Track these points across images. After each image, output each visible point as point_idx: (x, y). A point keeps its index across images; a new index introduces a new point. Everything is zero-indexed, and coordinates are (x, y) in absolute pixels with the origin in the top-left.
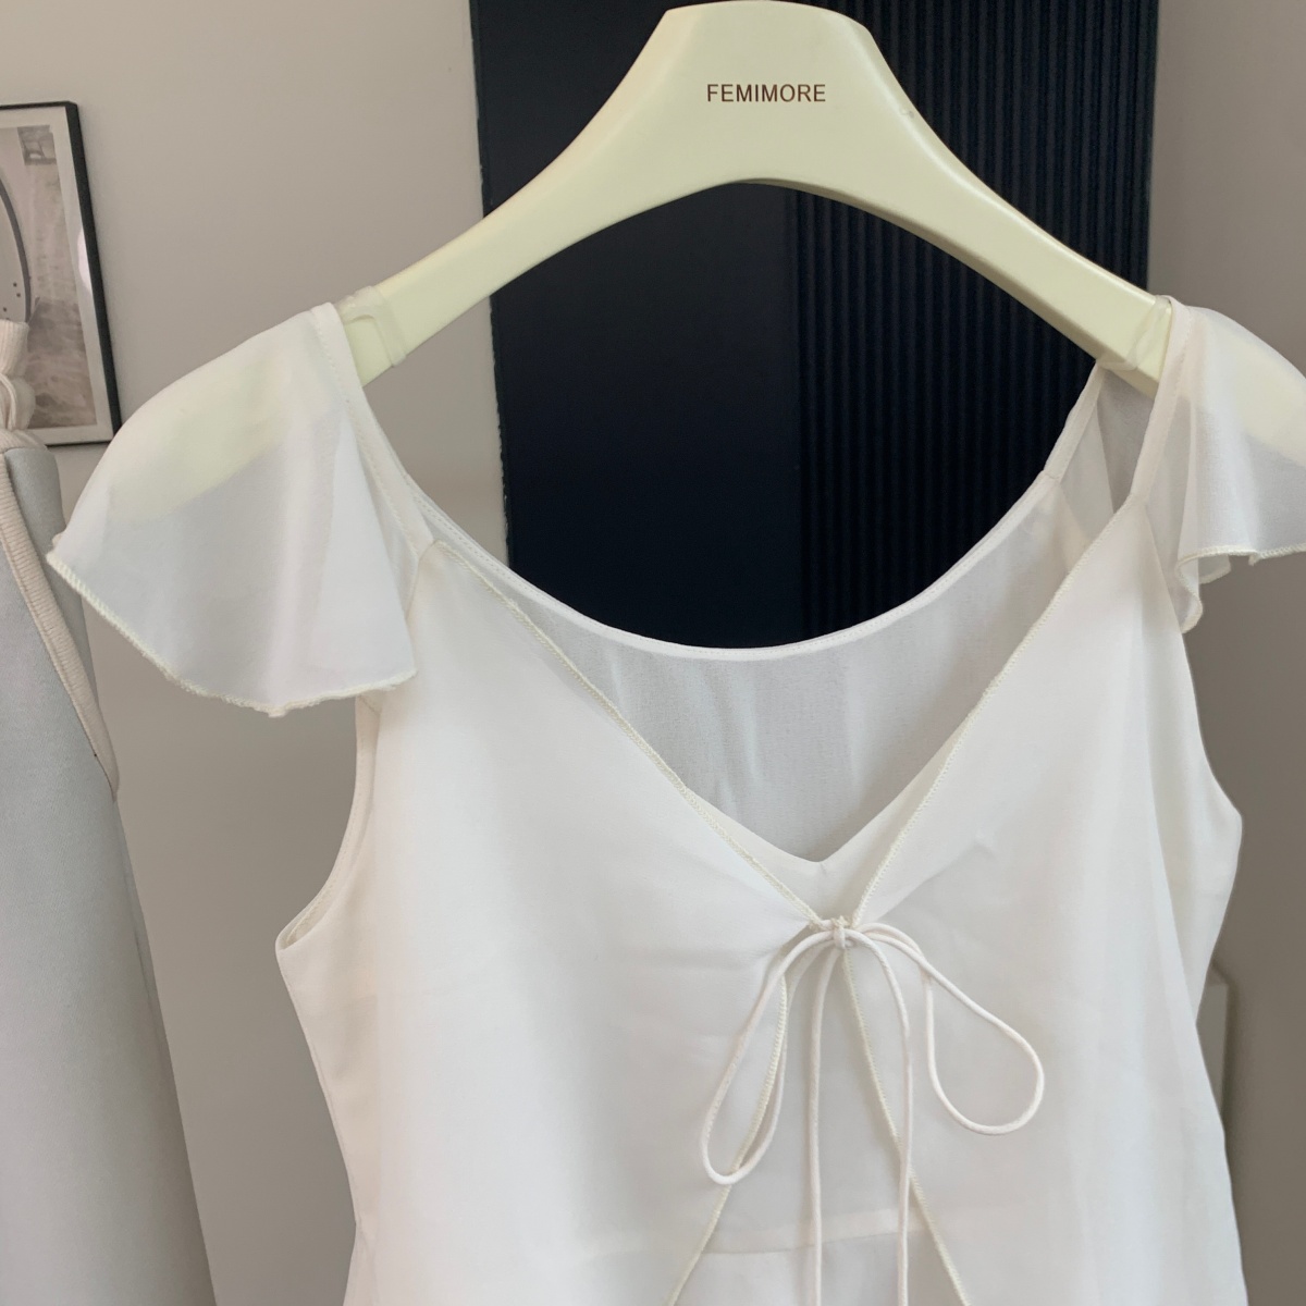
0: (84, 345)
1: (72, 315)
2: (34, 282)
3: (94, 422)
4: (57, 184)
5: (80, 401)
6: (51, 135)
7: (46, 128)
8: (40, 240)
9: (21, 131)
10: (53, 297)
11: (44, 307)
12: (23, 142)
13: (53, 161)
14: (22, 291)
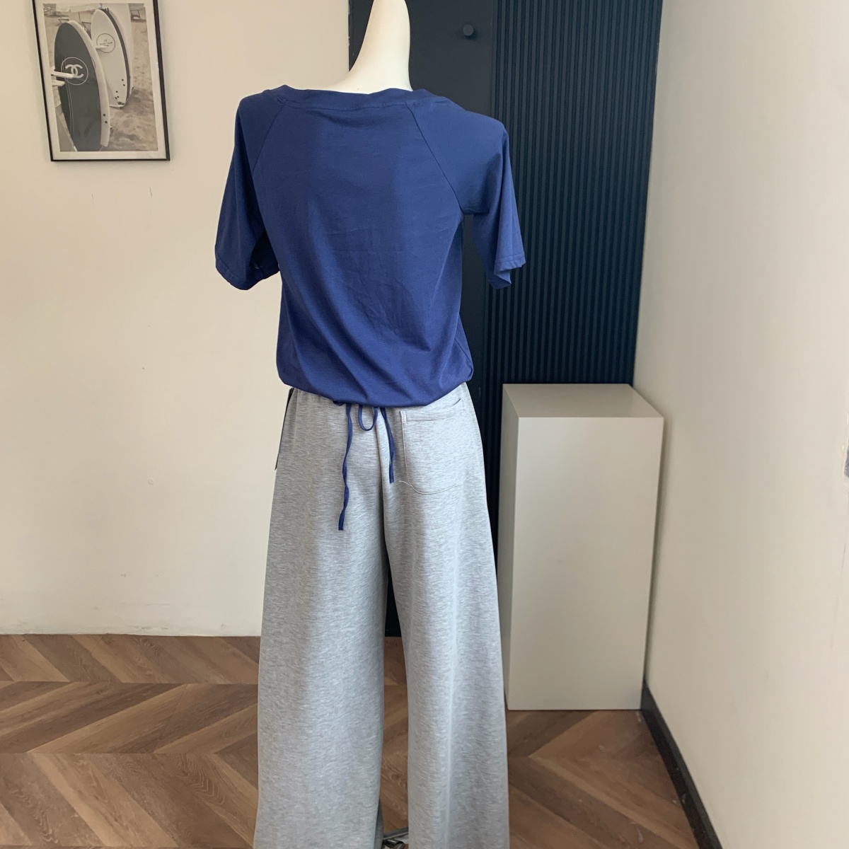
0: (154, 112)
1: (150, 97)
2: (132, 80)
3: (157, 149)
4: (145, 32)
5: (151, 139)
6: (145, 10)
7: (143, 4)
8: (136, 59)
9: (130, 5)
10: (140, 87)
11: (136, 92)
12: (131, 11)
13: (145, 21)
14: (126, 84)
